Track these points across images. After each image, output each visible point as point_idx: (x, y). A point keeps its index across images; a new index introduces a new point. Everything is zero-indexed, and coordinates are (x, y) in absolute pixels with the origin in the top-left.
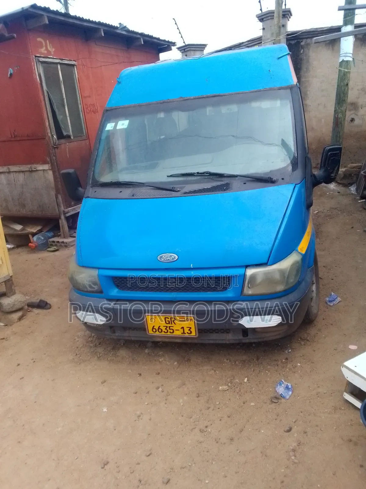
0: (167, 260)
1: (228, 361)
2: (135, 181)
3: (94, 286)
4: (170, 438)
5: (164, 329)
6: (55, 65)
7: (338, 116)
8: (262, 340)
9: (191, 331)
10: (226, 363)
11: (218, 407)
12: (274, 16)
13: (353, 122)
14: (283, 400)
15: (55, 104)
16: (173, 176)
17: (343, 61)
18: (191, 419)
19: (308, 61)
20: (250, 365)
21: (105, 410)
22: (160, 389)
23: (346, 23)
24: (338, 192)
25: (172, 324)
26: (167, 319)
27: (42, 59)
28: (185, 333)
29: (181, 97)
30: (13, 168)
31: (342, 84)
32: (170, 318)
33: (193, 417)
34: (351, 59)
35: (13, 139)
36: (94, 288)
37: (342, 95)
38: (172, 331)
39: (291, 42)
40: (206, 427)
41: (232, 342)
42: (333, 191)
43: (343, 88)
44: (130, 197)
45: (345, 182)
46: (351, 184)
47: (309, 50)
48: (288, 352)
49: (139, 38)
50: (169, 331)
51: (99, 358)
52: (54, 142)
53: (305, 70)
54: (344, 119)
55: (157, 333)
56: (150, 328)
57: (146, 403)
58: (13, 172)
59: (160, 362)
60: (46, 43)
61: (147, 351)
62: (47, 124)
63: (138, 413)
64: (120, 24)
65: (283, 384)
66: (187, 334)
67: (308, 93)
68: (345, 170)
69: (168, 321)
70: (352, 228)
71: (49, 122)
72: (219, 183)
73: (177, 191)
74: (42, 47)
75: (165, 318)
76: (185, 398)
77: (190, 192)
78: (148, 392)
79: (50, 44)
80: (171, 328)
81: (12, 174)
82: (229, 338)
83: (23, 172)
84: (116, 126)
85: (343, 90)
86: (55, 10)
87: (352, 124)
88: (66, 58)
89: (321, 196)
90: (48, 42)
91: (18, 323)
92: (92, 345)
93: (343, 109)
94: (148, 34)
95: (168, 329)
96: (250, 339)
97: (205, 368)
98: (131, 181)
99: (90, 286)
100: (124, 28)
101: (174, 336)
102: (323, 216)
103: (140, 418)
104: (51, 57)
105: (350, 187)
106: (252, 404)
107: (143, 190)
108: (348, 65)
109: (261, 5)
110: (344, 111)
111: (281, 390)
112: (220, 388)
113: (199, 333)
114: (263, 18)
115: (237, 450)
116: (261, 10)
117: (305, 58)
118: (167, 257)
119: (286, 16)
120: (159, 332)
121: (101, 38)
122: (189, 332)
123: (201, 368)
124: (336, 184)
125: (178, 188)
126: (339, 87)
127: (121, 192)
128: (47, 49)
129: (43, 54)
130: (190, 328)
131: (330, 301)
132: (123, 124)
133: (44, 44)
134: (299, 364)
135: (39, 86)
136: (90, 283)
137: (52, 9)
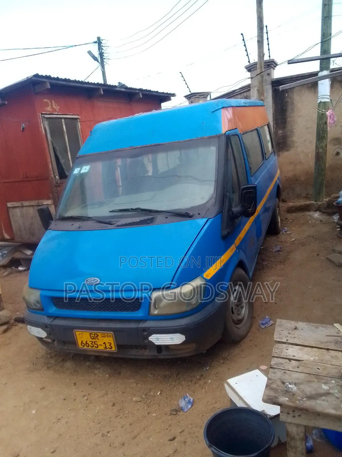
0: (91, 283)
1: (152, 376)
2: (85, 216)
3: (37, 305)
4: (76, 439)
5: (90, 343)
6: (60, 120)
7: (318, 151)
8: (174, 357)
9: (111, 346)
10: (150, 377)
11: (125, 415)
12: (257, 67)
13: (338, 155)
14: (181, 413)
15: (58, 151)
16: (114, 211)
17: (321, 102)
18: (99, 425)
19: (292, 103)
20: (169, 380)
21: (34, 412)
22: (86, 398)
23: (322, 69)
24: (320, 221)
25: (96, 339)
26: (92, 335)
27: (46, 116)
28: (107, 348)
29: (131, 147)
30: (26, 203)
31: (321, 122)
32: (93, 334)
33: (102, 423)
34: (328, 100)
35: (25, 180)
36: (37, 306)
37: (321, 133)
38: (96, 346)
39: (276, 88)
40: (108, 432)
41: (149, 357)
42: (316, 219)
43: (322, 126)
44: (77, 230)
45: (330, 210)
46: (334, 213)
47: (293, 93)
48: (206, 370)
49: (138, 93)
50: (95, 345)
51: (48, 368)
52: (56, 182)
53: (291, 111)
54: (326, 153)
55: (85, 347)
56: (79, 342)
57: (69, 409)
58: (25, 206)
59: (95, 374)
60: (52, 103)
61: (88, 363)
62: (51, 167)
63: (60, 417)
64: (119, 83)
65: (187, 398)
66: (108, 349)
67: (294, 131)
68: (329, 200)
69: (92, 336)
70: (318, 255)
71: (52, 166)
72: (146, 218)
73: (112, 224)
74: (48, 106)
75: (90, 334)
76: (102, 406)
77: (122, 225)
78: (75, 400)
79: (55, 103)
80: (96, 343)
81: (24, 208)
82: (147, 354)
83: (33, 206)
84: (80, 170)
85: (322, 128)
86: (56, 77)
87: (337, 157)
88: (70, 113)
89: (304, 224)
90: (53, 101)
91: (3, 335)
92: (48, 356)
93: (323, 145)
94: (146, 89)
95: (93, 344)
96: (164, 355)
97: (130, 381)
98: (82, 216)
99: (35, 305)
100: (123, 86)
101: (98, 350)
102: (297, 244)
103: (59, 421)
104: (56, 113)
105: (333, 216)
106: (154, 415)
107: (89, 223)
108: (325, 105)
109: (248, 58)
110: (324, 146)
111: (182, 403)
112: (134, 399)
113: (118, 348)
114: (250, 68)
115: (123, 454)
116: (249, 62)
117: (289, 100)
118: (92, 281)
119: (271, 66)
120: (87, 346)
121: (101, 96)
122: (110, 347)
123: (127, 381)
124: (320, 213)
125: (114, 221)
126: (318, 125)
127: (72, 225)
128: (52, 107)
129: (48, 111)
130: (111, 344)
131: (263, 324)
132: (86, 169)
133: (50, 104)
134: (210, 381)
135: (44, 137)
136: (35, 302)
137: (52, 76)
